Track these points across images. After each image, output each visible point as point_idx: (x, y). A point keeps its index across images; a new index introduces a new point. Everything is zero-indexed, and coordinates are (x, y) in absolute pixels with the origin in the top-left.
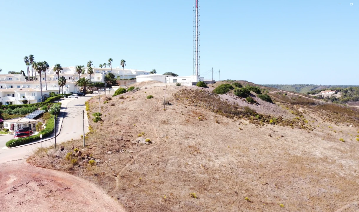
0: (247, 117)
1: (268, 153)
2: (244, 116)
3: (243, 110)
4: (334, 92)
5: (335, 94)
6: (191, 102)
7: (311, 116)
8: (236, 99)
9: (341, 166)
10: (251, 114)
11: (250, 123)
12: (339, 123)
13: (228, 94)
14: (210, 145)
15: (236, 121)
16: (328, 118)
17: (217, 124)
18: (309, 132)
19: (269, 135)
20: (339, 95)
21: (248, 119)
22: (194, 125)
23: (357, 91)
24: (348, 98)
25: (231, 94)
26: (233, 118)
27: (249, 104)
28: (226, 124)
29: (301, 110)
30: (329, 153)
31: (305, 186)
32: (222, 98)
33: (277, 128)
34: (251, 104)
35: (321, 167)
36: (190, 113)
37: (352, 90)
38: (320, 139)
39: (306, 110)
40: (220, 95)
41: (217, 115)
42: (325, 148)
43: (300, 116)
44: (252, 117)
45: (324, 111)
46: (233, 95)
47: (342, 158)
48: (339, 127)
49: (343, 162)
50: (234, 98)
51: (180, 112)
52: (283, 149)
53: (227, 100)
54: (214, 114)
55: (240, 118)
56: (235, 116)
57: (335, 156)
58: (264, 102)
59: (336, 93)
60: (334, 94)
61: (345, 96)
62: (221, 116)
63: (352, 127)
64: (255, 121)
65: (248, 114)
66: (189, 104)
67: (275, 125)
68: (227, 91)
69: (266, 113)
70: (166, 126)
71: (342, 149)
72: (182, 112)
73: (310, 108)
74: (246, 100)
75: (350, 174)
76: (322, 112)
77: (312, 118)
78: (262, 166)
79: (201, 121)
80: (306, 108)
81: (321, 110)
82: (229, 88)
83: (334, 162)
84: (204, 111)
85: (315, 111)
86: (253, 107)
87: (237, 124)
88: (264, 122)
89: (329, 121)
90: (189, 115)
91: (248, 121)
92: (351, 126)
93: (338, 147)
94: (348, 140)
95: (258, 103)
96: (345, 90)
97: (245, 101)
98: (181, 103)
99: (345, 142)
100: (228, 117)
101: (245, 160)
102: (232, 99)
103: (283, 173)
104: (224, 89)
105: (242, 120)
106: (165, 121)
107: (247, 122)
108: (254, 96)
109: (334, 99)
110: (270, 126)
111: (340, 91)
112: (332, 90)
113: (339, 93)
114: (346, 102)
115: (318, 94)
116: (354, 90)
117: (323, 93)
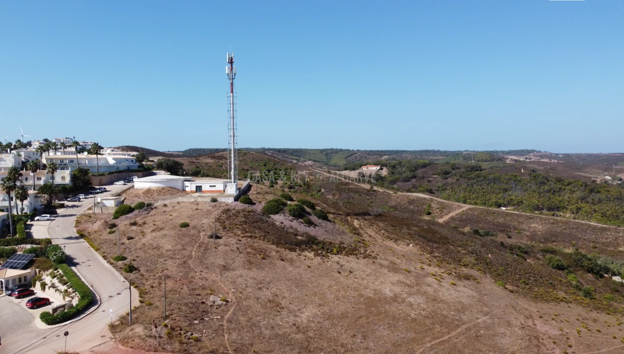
0: (310, 248)
1: (344, 297)
2: (306, 246)
3: (304, 238)
4: (378, 168)
5: (380, 171)
6: (244, 232)
7: (369, 233)
8: (292, 221)
9: (411, 305)
10: (313, 243)
11: (315, 255)
12: (399, 242)
13: (282, 215)
14: (287, 295)
15: (300, 255)
16: (386, 234)
17: (282, 262)
18: (374, 262)
19: (337, 272)
20: (384, 172)
21: (312, 251)
22: (260, 268)
23: (408, 167)
24: (397, 176)
25: (285, 214)
26: (296, 251)
27: (307, 228)
28: (291, 261)
29: (356, 223)
30: (397, 289)
31: (385, 333)
32: (276, 221)
33: (342, 259)
34: (309, 227)
35: (394, 309)
36: (249, 250)
37: (402, 164)
38: (386, 271)
39: (362, 224)
40: (272, 216)
41: (279, 249)
42: (393, 284)
43: (358, 235)
44: (315, 247)
45: (381, 224)
46: (288, 215)
47: (410, 294)
48: (399, 248)
49: (412, 300)
50: (290, 220)
51: (235, 248)
52: (356, 289)
53: (282, 223)
54: (273, 247)
55: (303, 250)
56: (297, 248)
57: (403, 292)
58: (320, 221)
59: (381, 169)
60: (378, 171)
61: (393, 173)
62: (283, 250)
63: (413, 246)
64: (319, 252)
65: (311, 243)
66: (242, 235)
67: (339, 256)
68: (280, 210)
69: (328, 238)
70: (228, 274)
71: (408, 282)
72: (238, 248)
73: (365, 219)
74: (303, 221)
75: (419, 314)
76: (378, 225)
77: (370, 236)
78: (344, 316)
79: (264, 260)
80: (362, 221)
81: (378, 222)
82: (281, 205)
83: (404, 301)
84: (263, 244)
85: (371, 225)
86: (312, 231)
87: (303, 260)
88: (328, 252)
89: (388, 238)
90: (248, 253)
91: (313, 253)
92: (411, 245)
93: (404, 280)
94: (412, 269)
95: (316, 225)
96: (393, 164)
97: (302, 223)
98: (231, 234)
99: (409, 272)
100: (291, 250)
101: (326, 309)
102: (288, 221)
103: (363, 321)
104: (277, 208)
105: (306, 253)
106: (224, 266)
107: (311, 255)
108: (309, 214)
109: (379, 179)
110: (335, 258)
111: (386, 166)
112: (376, 165)
113: (385, 169)
114: (394, 182)
115: (358, 171)
116: (404, 166)
117: (364, 169)
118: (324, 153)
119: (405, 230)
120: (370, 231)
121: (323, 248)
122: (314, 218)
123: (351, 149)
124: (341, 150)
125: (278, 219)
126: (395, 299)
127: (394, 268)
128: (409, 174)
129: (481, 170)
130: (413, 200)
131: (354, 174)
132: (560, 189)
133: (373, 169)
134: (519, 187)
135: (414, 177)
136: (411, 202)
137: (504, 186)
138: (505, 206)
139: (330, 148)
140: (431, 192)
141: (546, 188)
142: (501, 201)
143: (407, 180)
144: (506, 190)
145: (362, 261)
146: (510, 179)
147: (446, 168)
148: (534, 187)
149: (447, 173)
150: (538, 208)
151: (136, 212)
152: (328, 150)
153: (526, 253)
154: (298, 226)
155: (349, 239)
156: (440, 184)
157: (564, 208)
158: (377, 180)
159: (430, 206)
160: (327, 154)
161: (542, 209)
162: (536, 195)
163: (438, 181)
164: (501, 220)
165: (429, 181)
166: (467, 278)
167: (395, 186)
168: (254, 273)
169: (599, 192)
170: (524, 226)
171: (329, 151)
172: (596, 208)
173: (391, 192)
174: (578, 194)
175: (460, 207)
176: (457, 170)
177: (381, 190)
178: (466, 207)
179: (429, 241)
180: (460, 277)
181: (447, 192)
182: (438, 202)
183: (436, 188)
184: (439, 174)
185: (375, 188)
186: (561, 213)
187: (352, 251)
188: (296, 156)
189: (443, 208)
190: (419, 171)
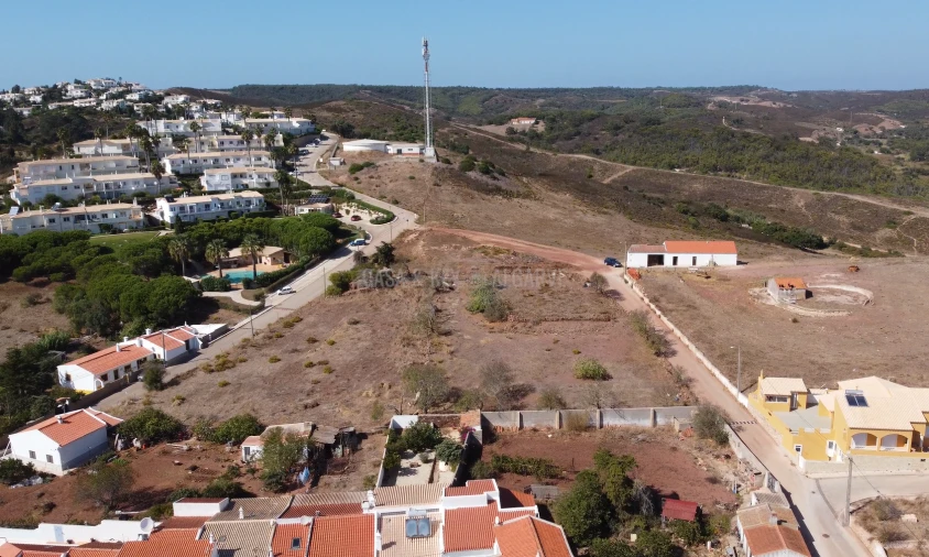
0: (498, 193)
1: (526, 218)
2: (496, 192)
3: (493, 187)
4: (533, 121)
5: (535, 125)
6: (453, 182)
7: (536, 187)
9: (565, 222)
10: (500, 190)
11: (503, 198)
12: (559, 192)
13: (474, 171)
15: (493, 197)
16: (548, 187)
17: (484, 201)
18: (541, 203)
19: (519, 206)
20: (541, 128)
22: (472, 203)
23: (571, 120)
24: (557, 133)
26: (490, 195)
27: (494, 181)
28: (489, 200)
29: (525, 179)
30: (557, 216)
32: (471, 176)
33: (521, 200)
36: (461, 193)
37: (563, 117)
38: (549, 207)
39: (530, 180)
40: (467, 172)
41: (479, 193)
42: (554, 213)
43: (528, 187)
44: (502, 193)
45: (545, 180)
46: (478, 172)
47: (565, 218)
48: (559, 196)
49: (566, 220)
50: (481, 176)
52: (532, 215)
53: (476, 177)
54: (475, 192)
55: (495, 194)
56: (491, 193)
57: (561, 217)
58: (501, 176)
59: (537, 123)
60: (533, 125)
61: (552, 128)
62: (482, 194)
64: (505, 196)
65: (498, 190)
66: (453, 184)
67: (518, 198)
68: (472, 169)
69: (509, 188)
70: (456, 204)
71: (564, 213)
72: (454, 192)
73: (532, 177)
74: (489, 176)
75: (570, 226)
76: (542, 181)
77: (537, 189)
79: (473, 199)
80: (529, 178)
81: (542, 179)
82: (471, 164)
83: (561, 221)
84: (469, 190)
85: (537, 181)
86: (497, 183)
87: (496, 200)
88: (510, 196)
89: (550, 190)
90: (462, 195)
91: (501, 196)
92: (568, 194)
93: (562, 212)
95: (499, 179)
96: (551, 116)
98: (446, 184)
99: (566, 208)
100: (487, 194)
102: (479, 176)
104: (469, 167)
105: (497, 196)
106: (452, 201)
108: (493, 171)
109: (534, 137)
110: (516, 200)
111: (543, 118)
112: (530, 117)
113: (541, 123)
114: (552, 141)
115: (507, 126)
116: (566, 118)
117: (515, 123)
118: (449, 94)
119: (563, 185)
120: (536, 185)
121: (508, 194)
122: (496, 175)
123: (488, 87)
124: (474, 90)
125: (472, 174)
126: (556, 220)
127: (555, 206)
128: (571, 129)
129: (659, 124)
130: (574, 162)
131: (501, 130)
132: (744, 146)
133: (527, 122)
134: (698, 145)
135: (578, 133)
136: (573, 164)
137: (681, 144)
138: (679, 167)
139: (455, 85)
140: (597, 153)
141: (729, 145)
142: (674, 162)
143: (569, 137)
144: (683, 149)
145: (533, 202)
146: (689, 136)
147: (618, 122)
148: (715, 144)
149: (617, 128)
150: (715, 169)
151: (365, 169)
152: (453, 88)
153: (663, 203)
154: (485, 178)
155: (522, 190)
156: (608, 143)
157: (743, 168)
158: (532, 138)
159: (592, 168)
160: (452, 96)
161: (720, 170)
162: (715, 154)
163: (606, 137)
164: (663, 181)
165: (596, 139)
166: (605, 213)
167: (554, 146)
168: (469, 205)
169: (785, 150)
170: (686, 187)
171: (456, 92)
172: (776, 167)
173: (550, 154)
174: (761, 152)
175: (624, 169)
176: (631, 124)
177: (539, 151)
178: (632, 168)
179: (582, 192)
180: (599, 212)
181: (616, 151)
182: (601, 164)
183: (603, 147)
184: (607, 130)
185: (532, 149)
186: (738, 174)
187: (527, 196)
188: (406, 99)
189: (606, 170)
190: (585, 126)
